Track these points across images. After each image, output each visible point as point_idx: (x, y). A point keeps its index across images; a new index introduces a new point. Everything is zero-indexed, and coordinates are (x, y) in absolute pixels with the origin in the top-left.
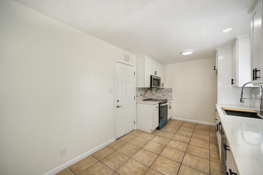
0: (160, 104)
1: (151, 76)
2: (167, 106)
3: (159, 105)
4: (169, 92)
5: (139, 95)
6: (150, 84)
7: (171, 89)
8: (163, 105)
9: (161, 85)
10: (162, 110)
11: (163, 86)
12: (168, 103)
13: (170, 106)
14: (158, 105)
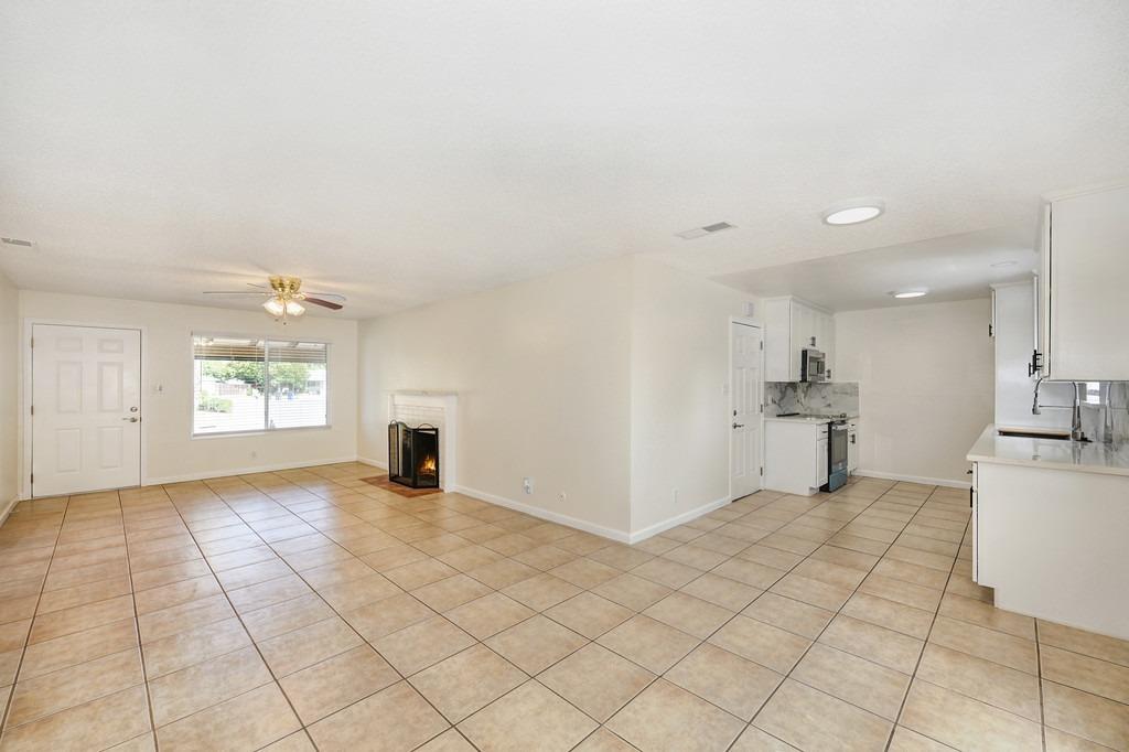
0: (830, 424)
1: (804, 353)
2: (846, 431)
3: (830, 428)
4: (847, 393)
5: (770, 402)
6: (800, 373)
7: (855, 387)
8: (840, 428)
9: (826, 374)
10: (836, 440)
11: (829, 377)
12: (848, 426)
13: (853, 436)
14: (826, 428)
